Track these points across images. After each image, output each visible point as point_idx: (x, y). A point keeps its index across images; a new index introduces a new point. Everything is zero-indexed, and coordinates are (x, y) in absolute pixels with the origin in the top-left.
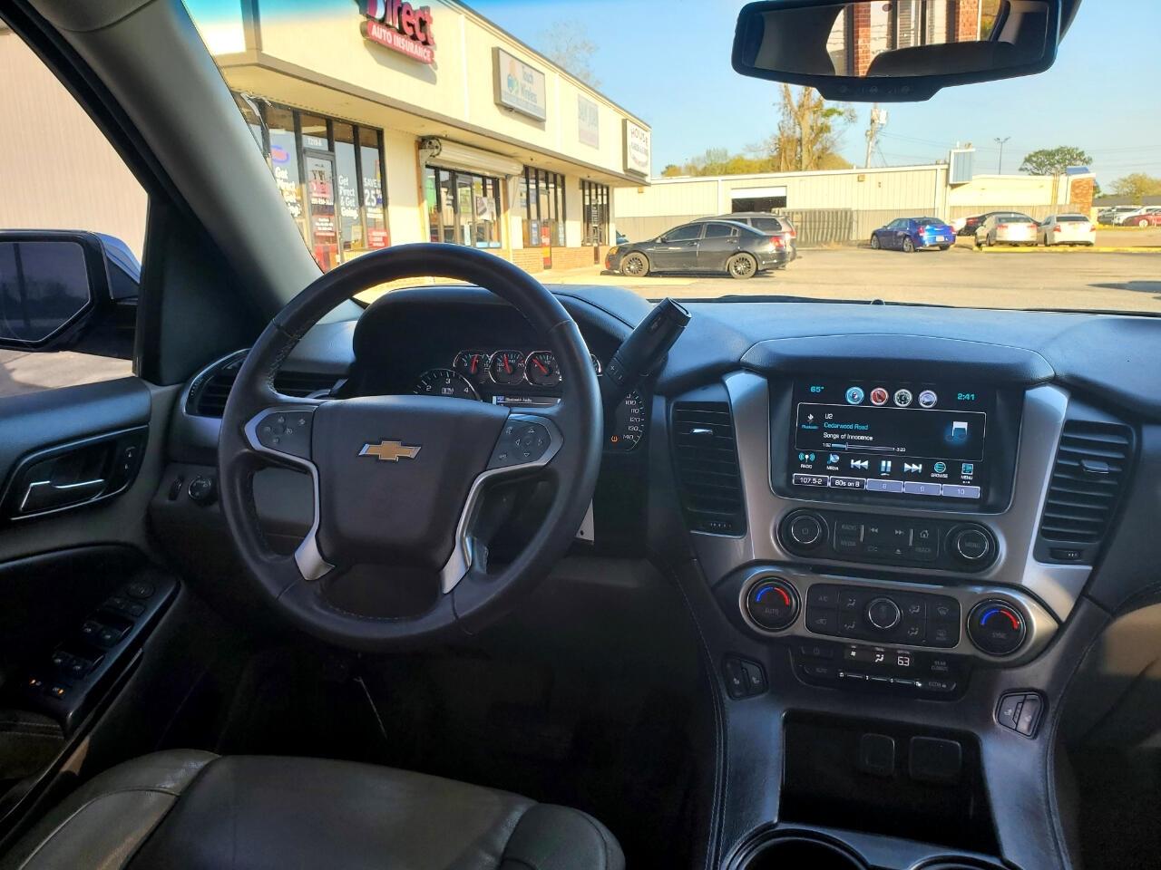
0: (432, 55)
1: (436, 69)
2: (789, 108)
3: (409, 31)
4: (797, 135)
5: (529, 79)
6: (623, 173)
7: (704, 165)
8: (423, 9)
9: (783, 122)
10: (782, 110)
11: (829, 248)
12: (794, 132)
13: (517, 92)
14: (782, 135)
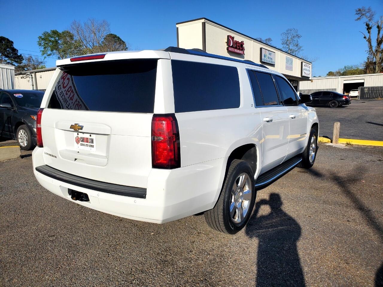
0: (244, 52)
1: (244, 55)
2: (371, 52)
3: (238, 48)
4: (374, 61)
5: (270, 54)
6: (301, 77)
7: (343, 71)
8: (242, 42)
9: (369, 57)
10: (368, 53)
11: (377, 99)
12: (373, 60)
13: (266, 58)
14: (368, 61)
